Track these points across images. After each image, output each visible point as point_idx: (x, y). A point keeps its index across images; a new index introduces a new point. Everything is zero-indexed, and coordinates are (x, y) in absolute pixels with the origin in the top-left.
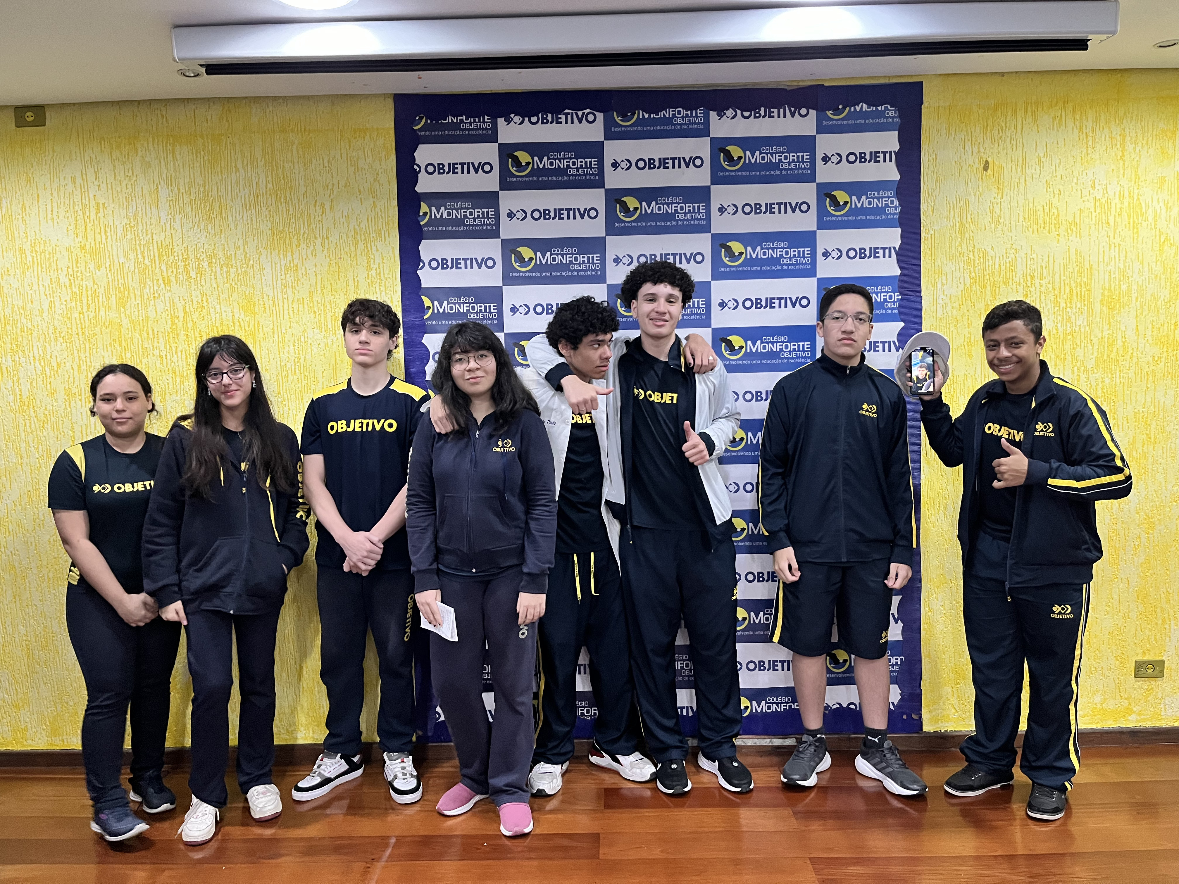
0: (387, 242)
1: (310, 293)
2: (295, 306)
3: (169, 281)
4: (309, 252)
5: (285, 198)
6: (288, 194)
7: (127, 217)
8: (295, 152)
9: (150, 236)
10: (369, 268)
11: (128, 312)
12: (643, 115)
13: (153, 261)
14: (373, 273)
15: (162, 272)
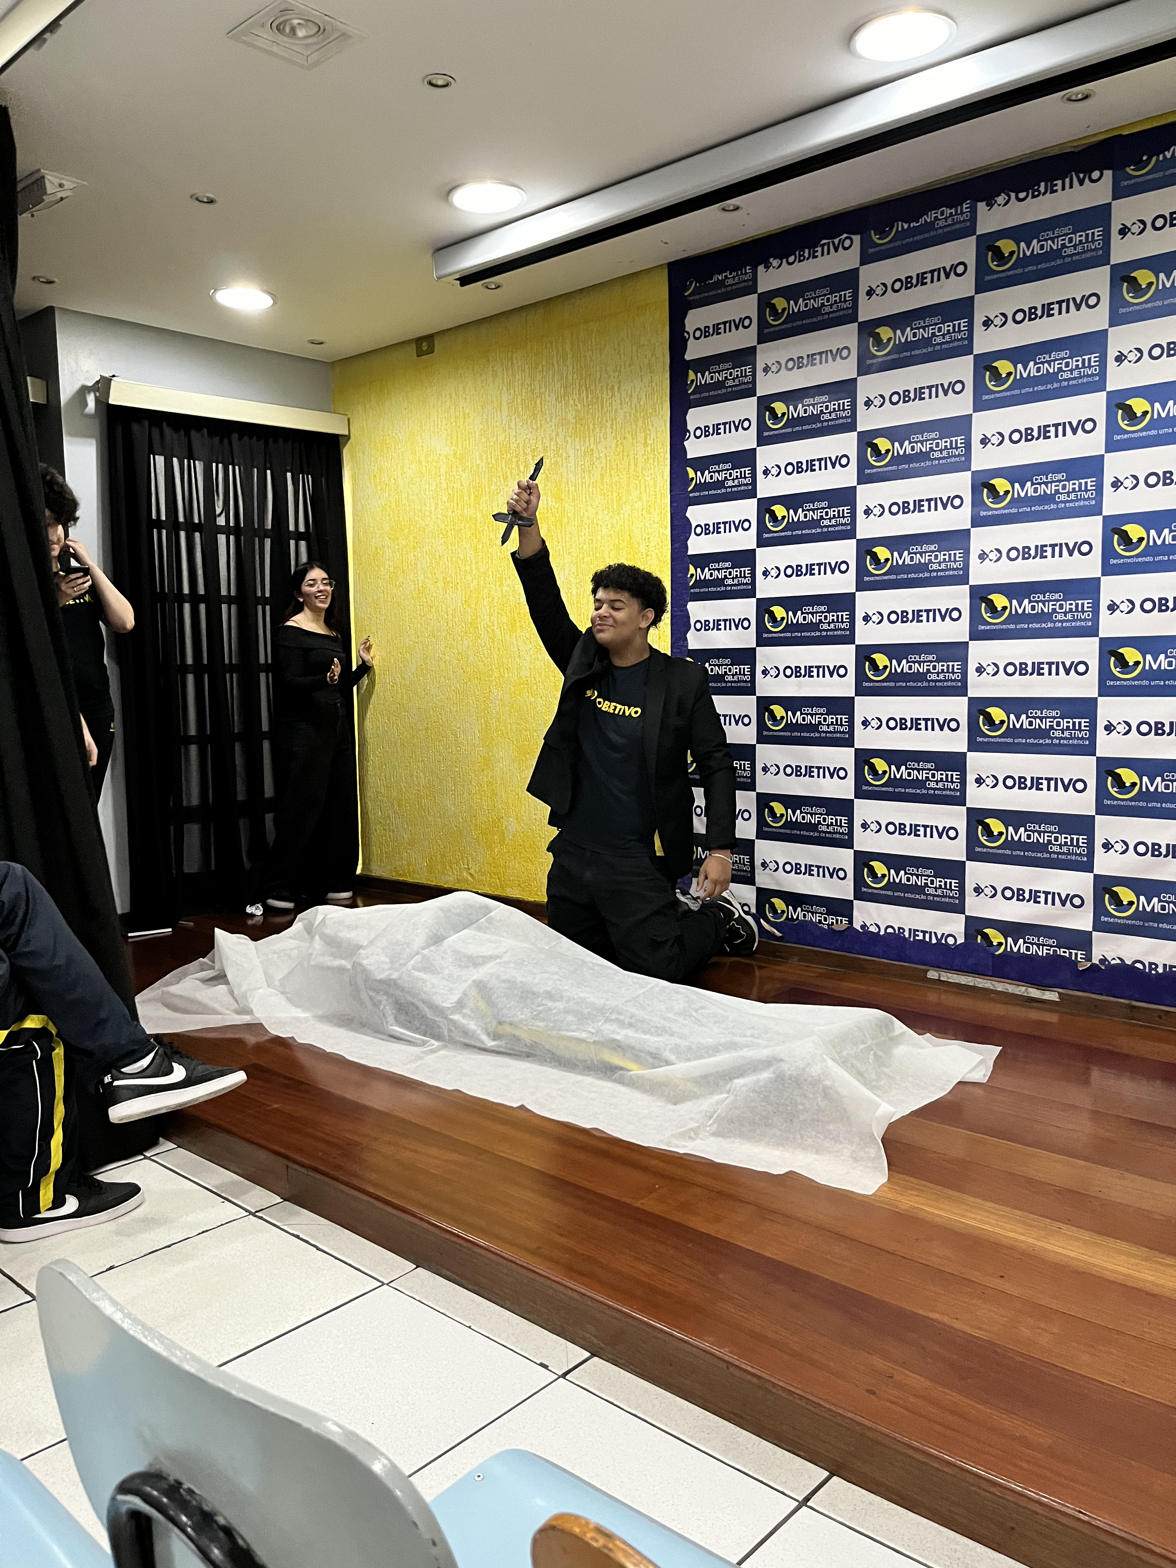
0: (660, 416)
1: (602, 475)
2: (590, 490)
3: (507, 477)
4: (602, 434)
5: (586, 385)
6: (588, 382)
7: (482, 423)
8: (594, 340)
9: (495, 438)
10: (645, 444)
11: (481, 508)
12: (902, 226)
13: (497, 460)
14: (649, 448)
15: (502, 468)
